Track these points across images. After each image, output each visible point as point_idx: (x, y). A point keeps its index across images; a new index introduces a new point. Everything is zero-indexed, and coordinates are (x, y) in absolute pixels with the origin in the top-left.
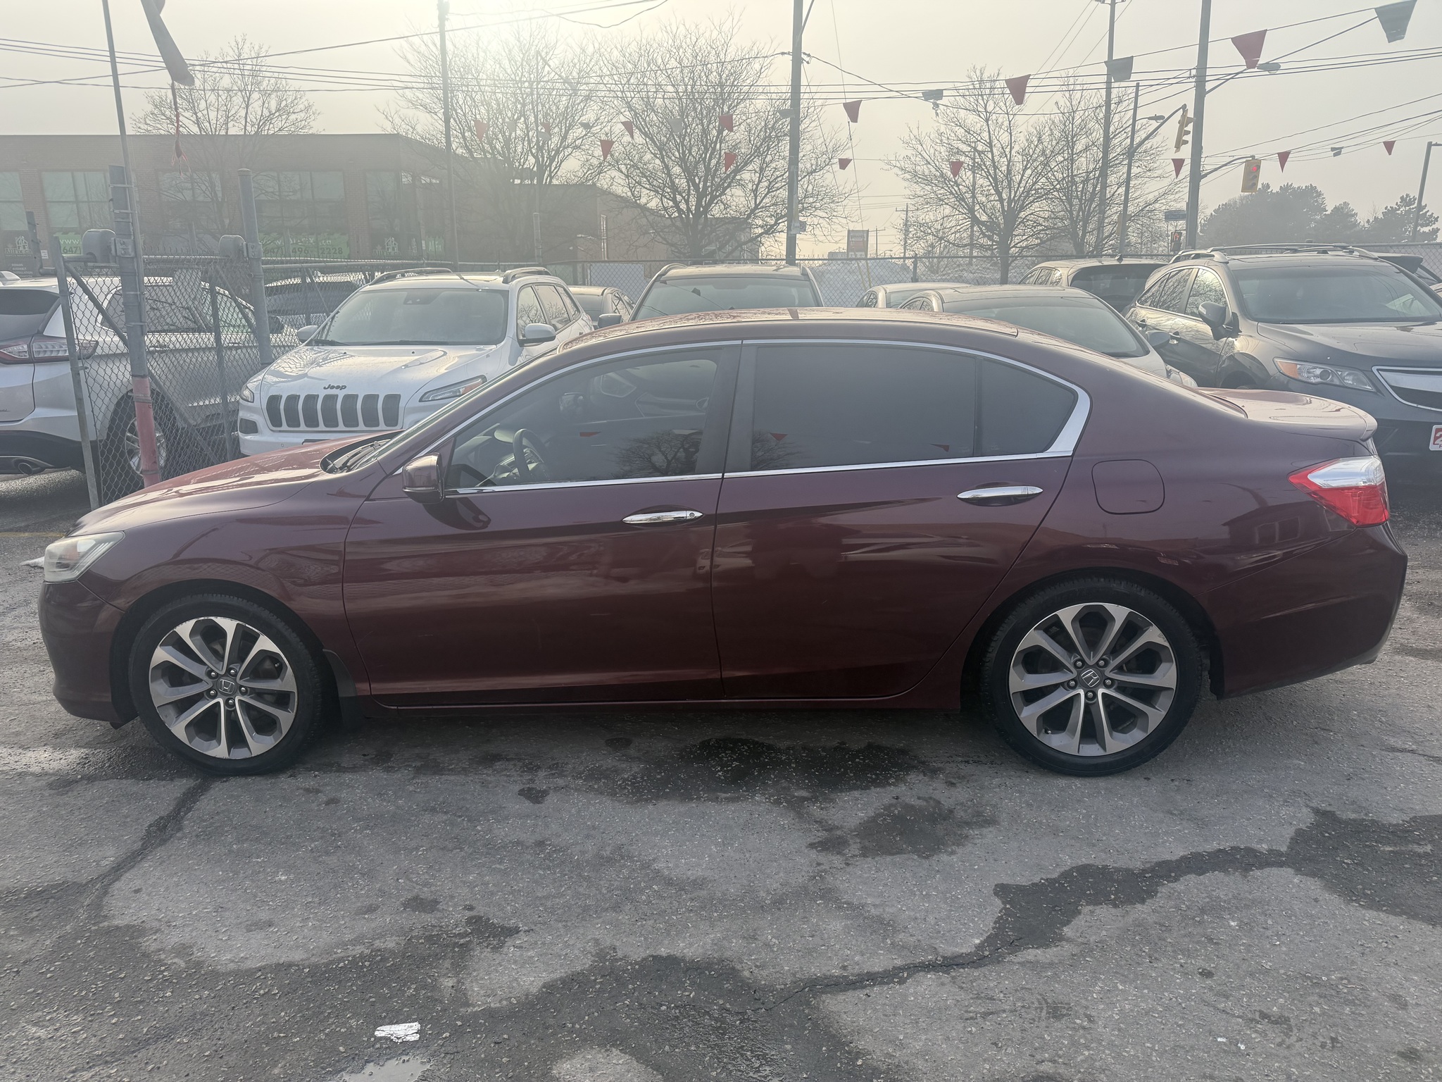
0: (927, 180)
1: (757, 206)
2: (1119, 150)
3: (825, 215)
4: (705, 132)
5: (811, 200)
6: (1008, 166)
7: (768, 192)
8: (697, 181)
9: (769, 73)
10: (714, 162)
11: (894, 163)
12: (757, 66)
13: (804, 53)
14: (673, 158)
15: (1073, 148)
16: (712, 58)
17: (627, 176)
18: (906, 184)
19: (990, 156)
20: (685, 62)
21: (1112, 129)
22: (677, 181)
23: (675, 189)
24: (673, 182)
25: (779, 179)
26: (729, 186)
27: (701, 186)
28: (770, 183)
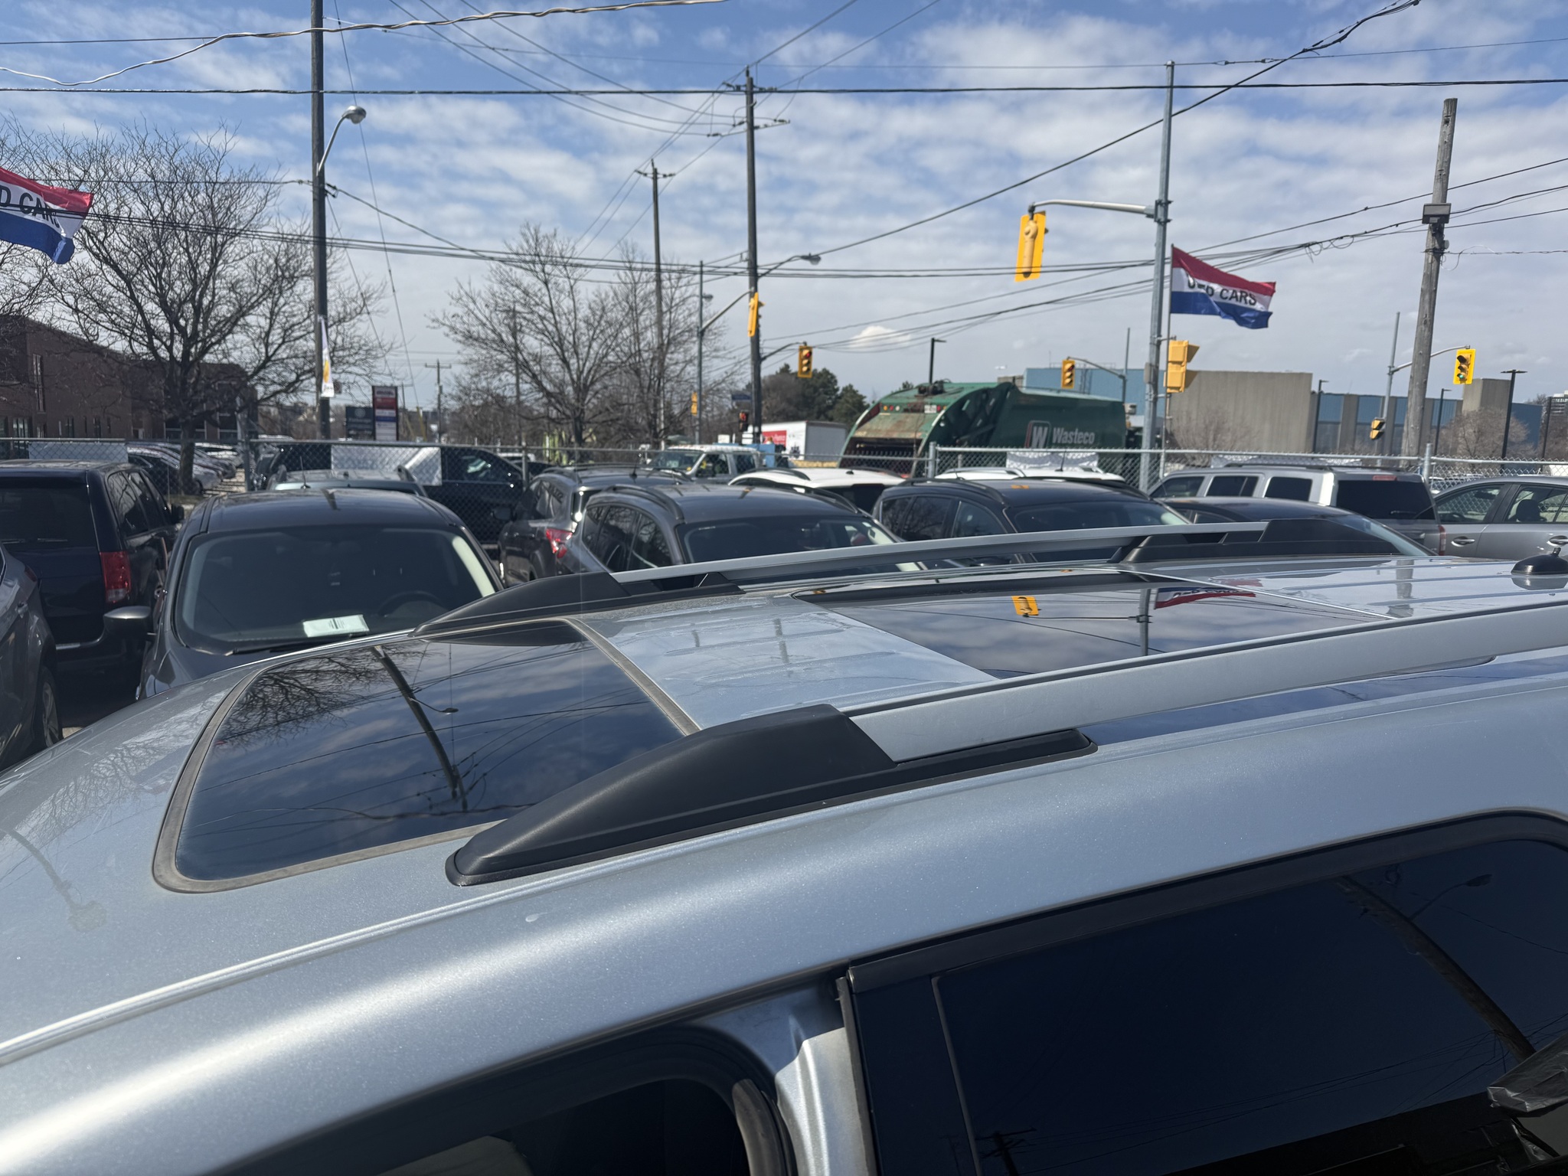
0: (482, 341)
1: (268, 358)
3: (361, 372)
4: (193, 265)
5: (341, 353)
7: (284, 342)
8: (182, 322)
10: (205, 302)
11: (441, 319)
12: (261, 193)
13: (329, 185)
14: (146, 293)
16: (199, 175)
18: (459, 347)
19: (553, 321)
20: (159, 177)
22: (152, 322)
23: (150, 332)
24: (148, 326)
25: (296, 327)
26: (230, 332)
27: (189, 331)
28: (285, 331)
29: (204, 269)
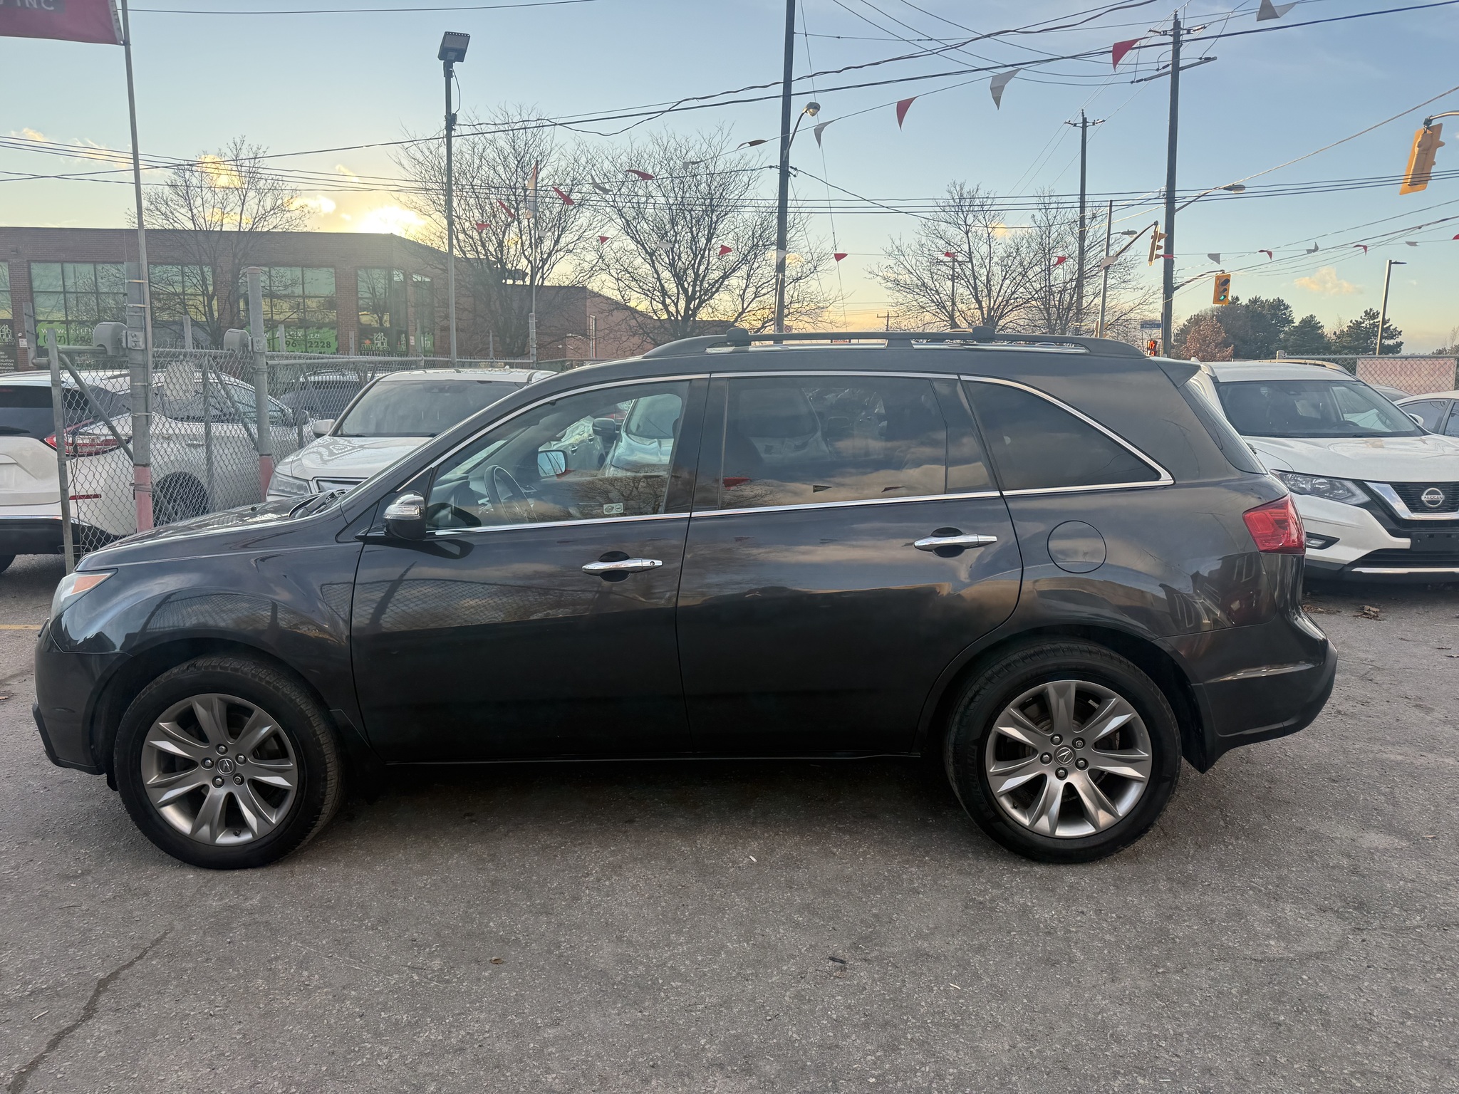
1: (743, 310)
2: (1094, 262)
4: (694, 239)
5: (796, 305)
6: (987, 276)
7: (755, 297)
8: (686, 286)
9: (757, 186)
10: (702, 268)
11: (876, 272)
12: (746, 179)
13: (792, 167)
14: (663, 263)
15: (1050, 259)
17: (618, 279)
18: (889, 292)
19: (970, 266)
20: (675, 175)
21: (1087, 243)
22: (667, 285)
23: (664, 292)
24: (662, 286)
25: (766, 285)
26: (717, 290)
27: (690, 289)
28: (757, 289)
29: (703, 241)
